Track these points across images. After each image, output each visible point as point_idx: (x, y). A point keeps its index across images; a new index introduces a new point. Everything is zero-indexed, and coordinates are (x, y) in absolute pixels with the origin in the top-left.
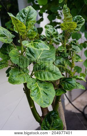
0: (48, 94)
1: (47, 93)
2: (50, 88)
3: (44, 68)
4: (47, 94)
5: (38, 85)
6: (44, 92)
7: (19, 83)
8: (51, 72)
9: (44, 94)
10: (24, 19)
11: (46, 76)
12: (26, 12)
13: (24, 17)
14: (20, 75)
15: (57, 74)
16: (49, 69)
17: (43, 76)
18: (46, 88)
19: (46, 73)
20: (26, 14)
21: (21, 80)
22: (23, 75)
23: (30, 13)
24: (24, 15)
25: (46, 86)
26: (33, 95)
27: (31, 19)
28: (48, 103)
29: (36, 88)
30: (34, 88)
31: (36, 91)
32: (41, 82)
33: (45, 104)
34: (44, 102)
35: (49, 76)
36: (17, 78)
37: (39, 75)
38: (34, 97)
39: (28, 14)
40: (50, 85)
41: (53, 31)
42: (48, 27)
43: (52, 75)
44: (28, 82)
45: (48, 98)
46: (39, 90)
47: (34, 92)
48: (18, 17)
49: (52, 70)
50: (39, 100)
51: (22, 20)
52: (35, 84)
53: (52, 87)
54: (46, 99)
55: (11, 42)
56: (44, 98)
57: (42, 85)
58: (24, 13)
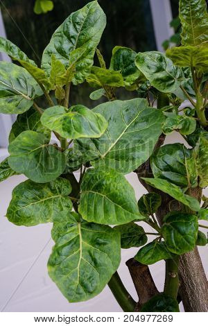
0: (98, 261)
2: (109, 245)
3: (99, 187)
4: (96, 263)
5: (80, 233)
6: (91, 255)
7: (32, 222)
8: (114, 198)
9: (88, 262)
10: (71, 41)
11: (100, 209)
12: (78, 20)
14: (37, 200)
15: (125, 207)
16: (109, 191)
17: (92, 208)
18: (99, 244)
19: (100, 199)
20: (78, 27)
21: (39, 213)
22: (50, 200)
23: (87, 24)
24: (72, 31)
25: (100, 238)
26: (53, 260)
27: (87, 41)
28: (91, 290)
29: (70, 242)
30: (64, 241)
31: (64, 251)
32: (90, 225)
33: (82, 290)
34: (82, 283)
35: (106, 211)
36: (28, 209)
37: (86, 202)
38: (53, 269)
39: (84, 27)
40: (112, 234)
41: (153, 71)
42: (143, 60)
43: (113, 208)
44: (55, 221)
45: (96, 273)
46: (79, 247)
47: (59, 253)
48: (59, 36)
49: (116, 195)
50: (68, 278)
51: (66, 46)
52: (73, 228)
53: (114, 242)
54: (90, 278)
55: (25, 110)
56: (83, 273)
57: (90, 232)
58: (75, 24)
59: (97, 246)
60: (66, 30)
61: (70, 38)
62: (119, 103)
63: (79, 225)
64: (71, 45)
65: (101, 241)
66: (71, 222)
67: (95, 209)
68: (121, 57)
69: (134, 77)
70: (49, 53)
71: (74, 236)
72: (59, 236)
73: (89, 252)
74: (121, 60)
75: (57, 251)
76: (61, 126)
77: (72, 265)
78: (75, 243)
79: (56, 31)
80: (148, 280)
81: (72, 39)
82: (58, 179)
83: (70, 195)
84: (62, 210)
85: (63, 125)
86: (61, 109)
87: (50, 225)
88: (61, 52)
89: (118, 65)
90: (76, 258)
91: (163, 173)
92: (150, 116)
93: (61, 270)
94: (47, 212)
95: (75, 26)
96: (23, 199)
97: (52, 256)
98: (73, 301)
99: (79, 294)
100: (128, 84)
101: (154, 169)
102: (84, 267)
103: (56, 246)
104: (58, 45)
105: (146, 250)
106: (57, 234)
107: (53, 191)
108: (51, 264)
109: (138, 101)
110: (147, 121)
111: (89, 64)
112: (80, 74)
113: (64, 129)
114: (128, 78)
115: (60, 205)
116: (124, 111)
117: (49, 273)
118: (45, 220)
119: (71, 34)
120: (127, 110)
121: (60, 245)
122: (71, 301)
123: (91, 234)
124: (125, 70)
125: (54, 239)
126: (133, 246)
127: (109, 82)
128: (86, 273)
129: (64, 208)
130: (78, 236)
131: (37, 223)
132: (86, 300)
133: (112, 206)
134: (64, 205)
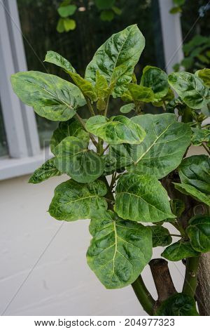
0: (132, 254)
1: (130, 251)
2: (142, 241)
3: (134, 189)
4: (129, 256)
5: (115, 230)
6: (125, 248)
7: (72, 217)
8: (148, 199)
9: (122, 254)
10: (112, 59)
11: (135, 209)
12: (119, 41)
13: (114, 56)
14: (77, 198)
15: (158, 207)
16: (144, 192)
17: (127, 207)
18: (133, 239)
19: (135, 200)
20: (118, 47)
21: (78, 210)
22: (88, 199)
23: (127, 45)
24: (113, 51)
25: (134, 234)
26: (92, 251)
27: (127, 60)
28: (126, 279)
29: (107, 237)
30: (102, 236)
31: (102, 243)
32: (124, 222)
33: (117, 279)
34: (117, 273)
35: (141, 210)
36: (68, 206)
37: (121, 202)
38: (92, 259)
39: (125, 47)
40: (144, 231)
41: (185, 89)
42: (176, 79)
43: (147, 207)
44: (93, 218)
45: (130, 265)
46: (114, 242)
47: (97, 246)
48: (101, 54)
49: (151, 196)
50: (105, 268)
51: (107, 63)
52: (109, 224)
53: (146, 238)
54: (124, 269)
55: (69, 118)
56: (119, 264)
57: (125, 229)
58: (116, 44)
59: (131, 241)
60: (107, 49)
61: (111, 56)
62: (151, 117)
63: (115, 222)
64: (111, 62)
65: (134, 237)
66: (107, 219)
67: (131, 208)
68: (151, 76)
69: (163, 94)
70: (91, 68)
71: (110, 232)
72: (96, 231)
73: (124, 246)
74: (151, 79)
75: (95, 243)
76: (105, 133)
77: (108, 257)
78: (110, 238)
79: (98, 50)
80: (168, 279)
81: (113, 57)
82: (96, 181)
83: (105, 196)
84: (98, 208)
85: (107, 132)
86: (103, 118)
87: (88, 221)
88: (103, 68)
89: (148, 82)
90: (112, 250)
91: (190, 180)
92: (179, 129)
93: (98, 260)
94: (85, 209)
95: (116, 46)
96: (64, 197)
97: (90, 248)
98: (110, 288)
99: (114, 282)
100: (156, 100)
101: (182, 176)
102: (119, 259)
103: (94, 239)
104: (100, 62)
105: (172, 248)
106: (94, 230)
107: (91, 191)
108: (89, 254)
109: (167, 115)
110: (176, 133)
111: (128, 80)
112: (119, 89)
113: (107, 136)
114: (156, 94)
115: (97, 204)
116: (154, 124)
117: (88, 262)
118: (84, 217)
119: (113, 53)
120: (158, 123)
121: (97, 239)
122: (107, 288)
123: (125, 231)
124: (154, 88)
125: (91, 233)
126: (159, 245)
127: (140, 97)
128: (121, 264)
129: (100, 207)
130: (114, 232)
131: (76, 218)
132: (121, 288)
133: (146, 206)
134: (100, 204)
